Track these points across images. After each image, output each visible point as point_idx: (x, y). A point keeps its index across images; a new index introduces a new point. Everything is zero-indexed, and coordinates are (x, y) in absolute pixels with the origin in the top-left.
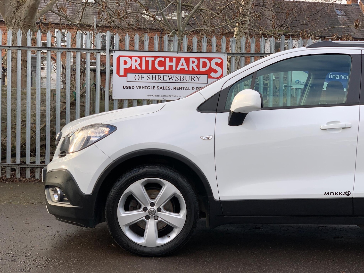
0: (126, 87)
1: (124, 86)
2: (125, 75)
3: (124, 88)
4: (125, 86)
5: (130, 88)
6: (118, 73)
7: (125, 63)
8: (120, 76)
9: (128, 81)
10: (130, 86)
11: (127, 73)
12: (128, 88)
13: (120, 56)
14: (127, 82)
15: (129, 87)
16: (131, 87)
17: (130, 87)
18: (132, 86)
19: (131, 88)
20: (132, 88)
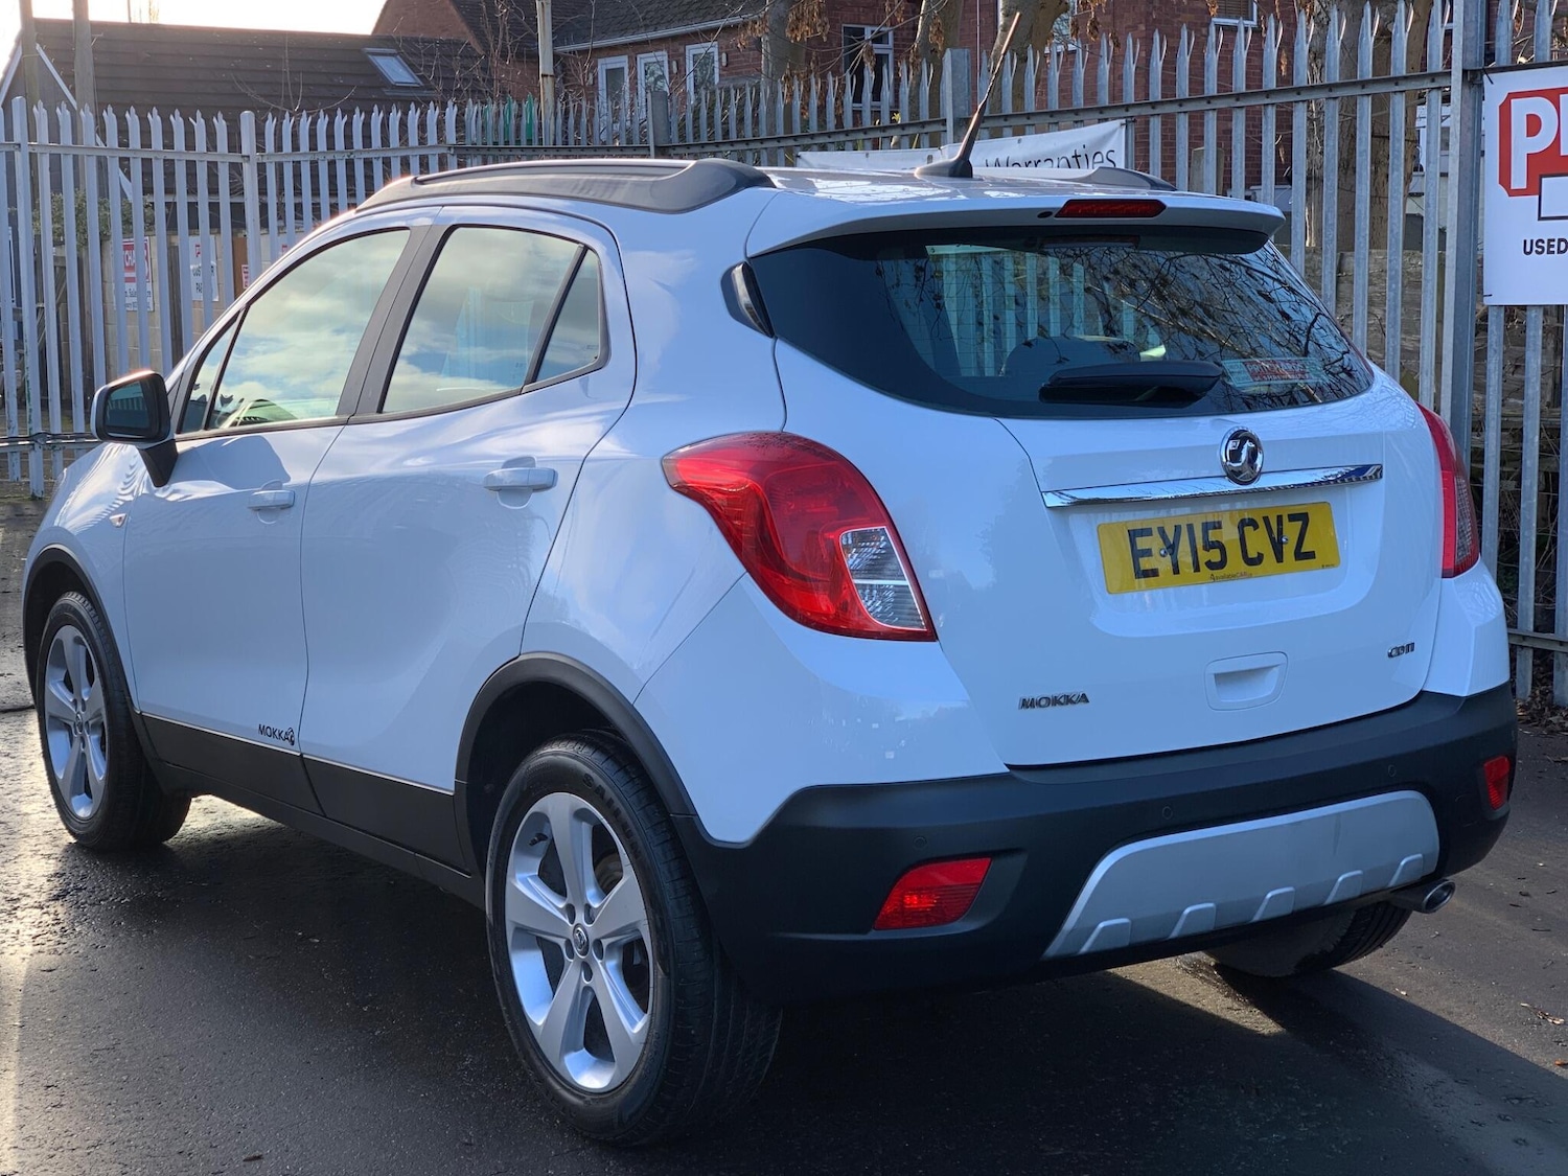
0: (1535, 248)
1: (1525, 242)
2: (1533, 188)
3: (1528, 250)
4: (1532, 241)
5: (1551, 249)
6: (1505, 178)
7: (1534, 126)
8: (1512, 193)
9: (1542, 216)
10: (1549, 240)
11: (1541, 176)
12: (1543, 248)
13: (1512, 96)
14: (1540, 218)
15: (1545, 245)
16: (1556, 243)
17: (1550, 246)
18: (1560, 240)
19: (1555, 249)
20: (1559, 252)
